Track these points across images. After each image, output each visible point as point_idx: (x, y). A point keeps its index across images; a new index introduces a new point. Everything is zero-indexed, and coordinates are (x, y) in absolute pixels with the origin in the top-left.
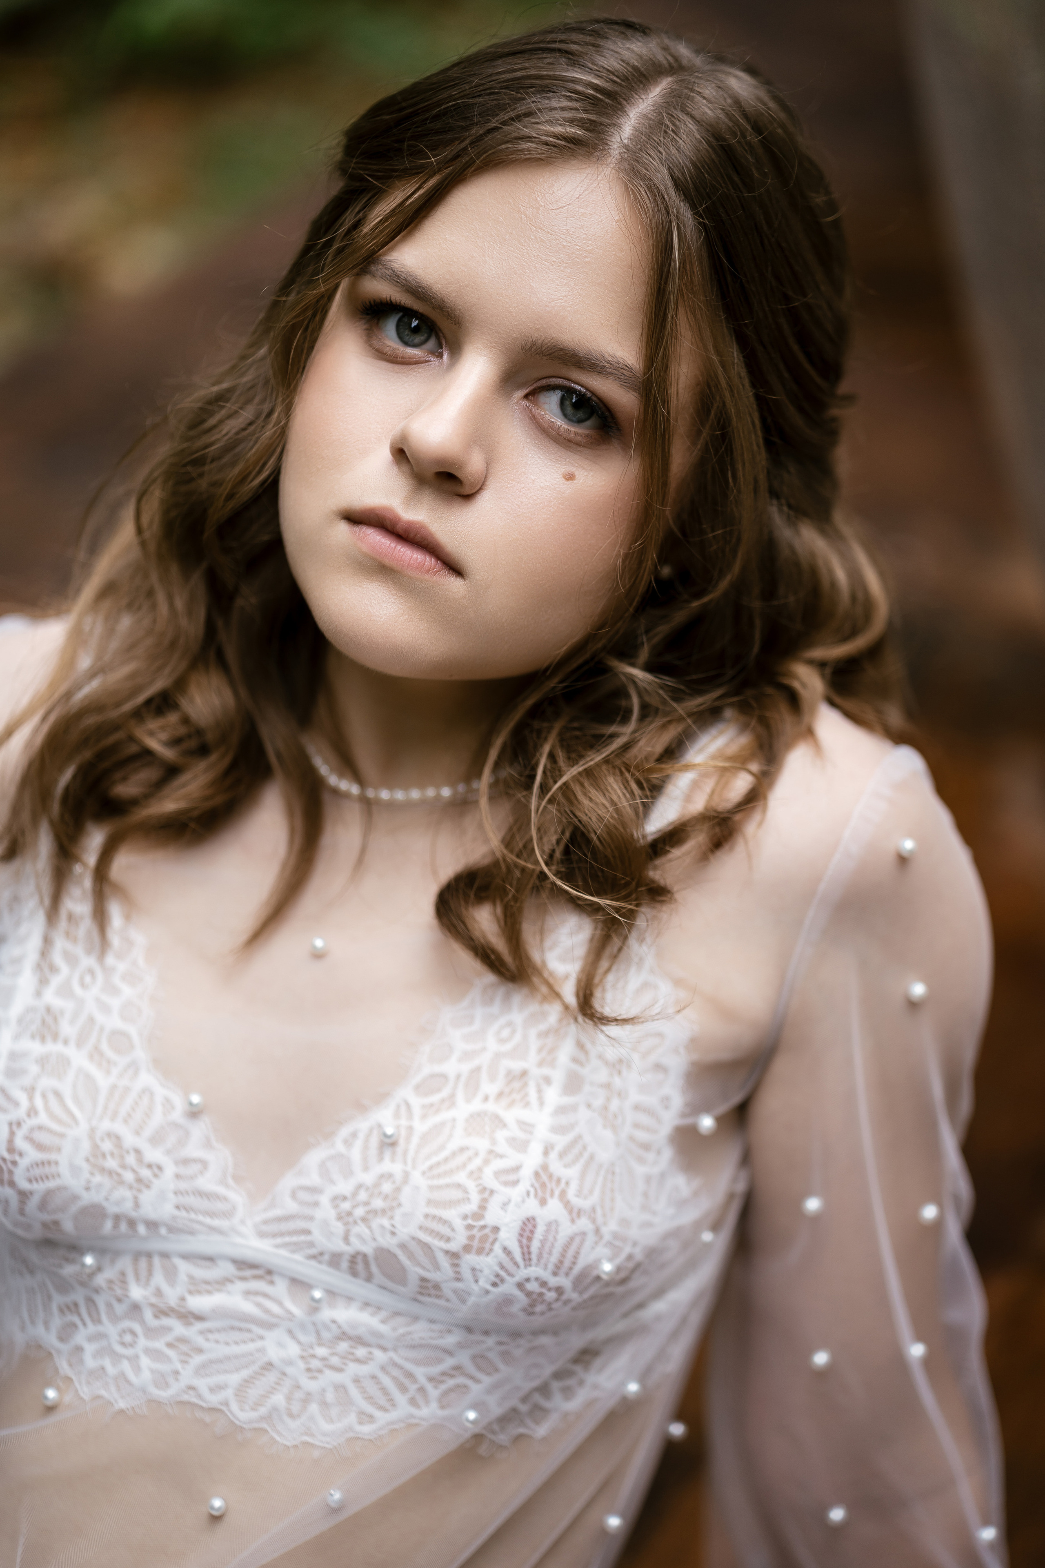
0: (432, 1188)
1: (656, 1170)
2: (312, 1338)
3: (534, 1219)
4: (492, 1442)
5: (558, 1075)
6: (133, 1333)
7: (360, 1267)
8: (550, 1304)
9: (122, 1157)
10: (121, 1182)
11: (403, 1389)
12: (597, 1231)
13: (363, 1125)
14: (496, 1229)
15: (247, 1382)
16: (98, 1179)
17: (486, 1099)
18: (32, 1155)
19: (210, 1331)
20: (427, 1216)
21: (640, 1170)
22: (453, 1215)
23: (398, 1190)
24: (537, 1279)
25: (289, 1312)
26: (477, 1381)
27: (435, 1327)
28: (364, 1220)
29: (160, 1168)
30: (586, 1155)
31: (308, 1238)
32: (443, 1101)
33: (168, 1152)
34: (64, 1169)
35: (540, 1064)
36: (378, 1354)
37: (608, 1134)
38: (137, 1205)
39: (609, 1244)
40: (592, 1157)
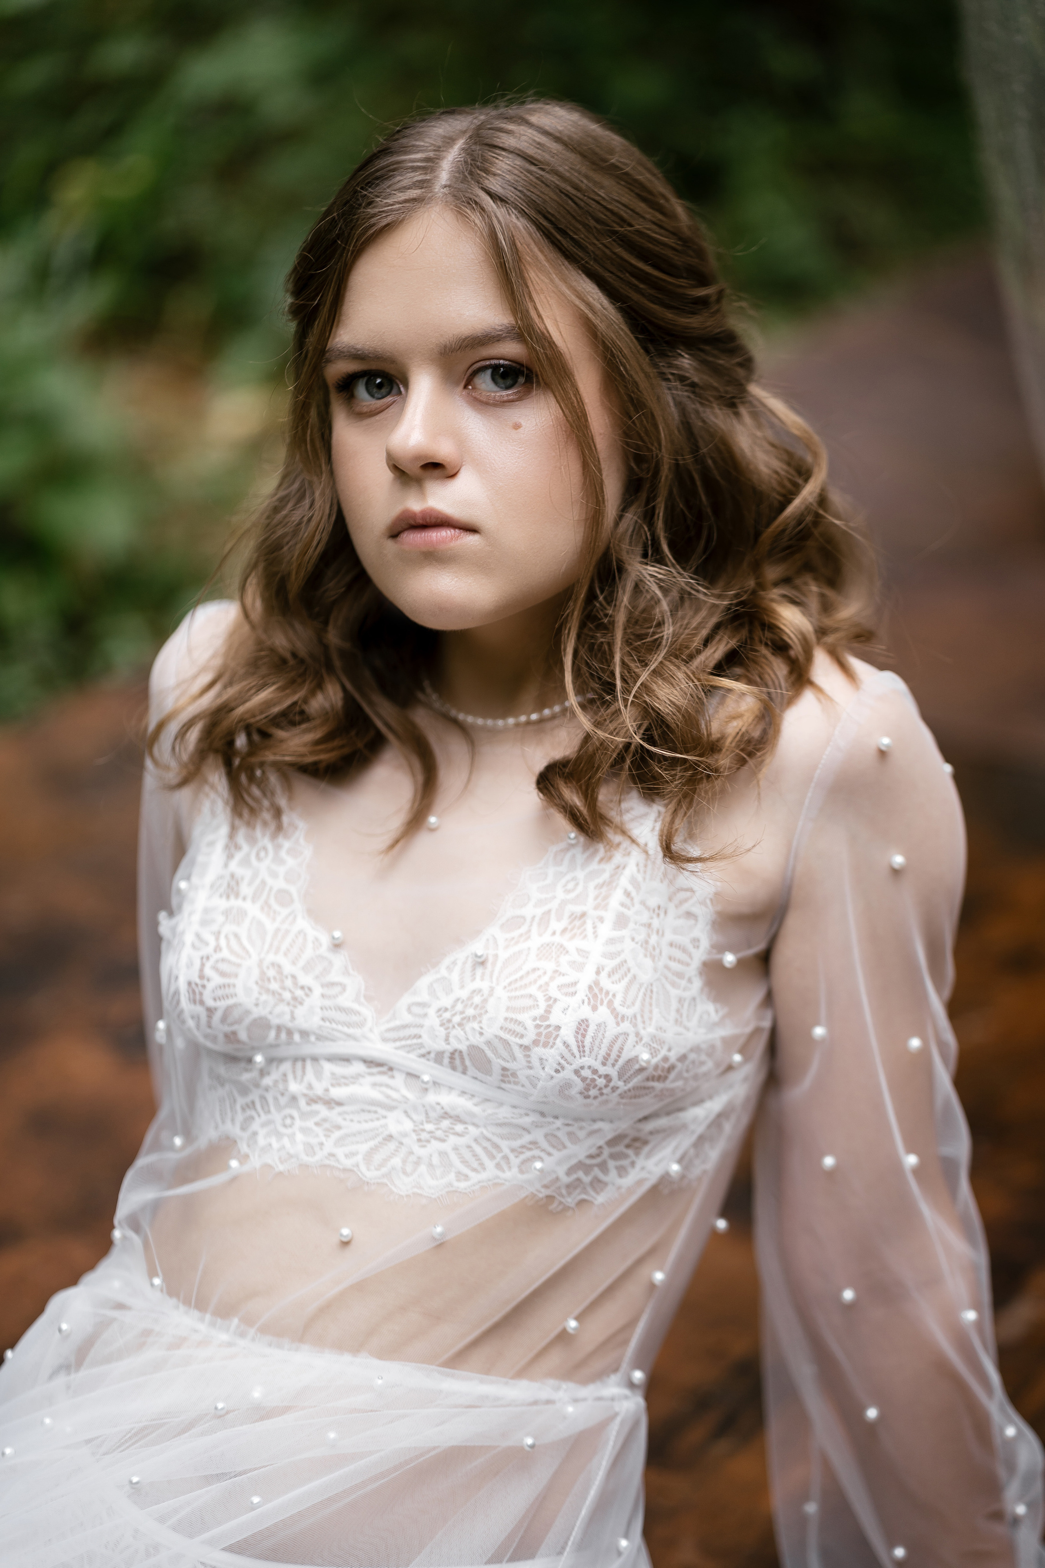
0: (510, 998)
1: (687, 995)
2: (422, 1117)
3: (587, 1021)
4: (561, 1203)
5: (609, 916)
6: (292, 1118)
7: (458, 1062)
8: (600, 1089)
9: (282, 981)
10: (282, 1000)
11: (492, 1157)
12: (637, 1034)
13: (462, 956)
14: (558, 1028)
15: (374, 1150)
16: (264, 997)
17: (554, 933)
18: (217, 979)
19: (346, 1113)
20: (506, 1019)
21: (674, 992)
22: (526, 1018)
23: (485, 1001)
24: (589, 1067)
25: (404, 1097)
26: (549, 1154)
27: (515, 1111)
28: (460, 1025)
29: (310, 989)
30: (629, 976)
31: (419, 1041)
32: (521, 935)
33: (317, 977)
34: (239, 990)
35: (596, 908)
36: (471, 1128)
37: (648, 962)
38: (293, 1018)
39: (647, 1045)
40: (635, 977)
